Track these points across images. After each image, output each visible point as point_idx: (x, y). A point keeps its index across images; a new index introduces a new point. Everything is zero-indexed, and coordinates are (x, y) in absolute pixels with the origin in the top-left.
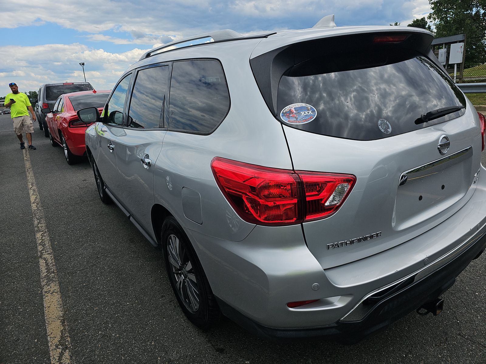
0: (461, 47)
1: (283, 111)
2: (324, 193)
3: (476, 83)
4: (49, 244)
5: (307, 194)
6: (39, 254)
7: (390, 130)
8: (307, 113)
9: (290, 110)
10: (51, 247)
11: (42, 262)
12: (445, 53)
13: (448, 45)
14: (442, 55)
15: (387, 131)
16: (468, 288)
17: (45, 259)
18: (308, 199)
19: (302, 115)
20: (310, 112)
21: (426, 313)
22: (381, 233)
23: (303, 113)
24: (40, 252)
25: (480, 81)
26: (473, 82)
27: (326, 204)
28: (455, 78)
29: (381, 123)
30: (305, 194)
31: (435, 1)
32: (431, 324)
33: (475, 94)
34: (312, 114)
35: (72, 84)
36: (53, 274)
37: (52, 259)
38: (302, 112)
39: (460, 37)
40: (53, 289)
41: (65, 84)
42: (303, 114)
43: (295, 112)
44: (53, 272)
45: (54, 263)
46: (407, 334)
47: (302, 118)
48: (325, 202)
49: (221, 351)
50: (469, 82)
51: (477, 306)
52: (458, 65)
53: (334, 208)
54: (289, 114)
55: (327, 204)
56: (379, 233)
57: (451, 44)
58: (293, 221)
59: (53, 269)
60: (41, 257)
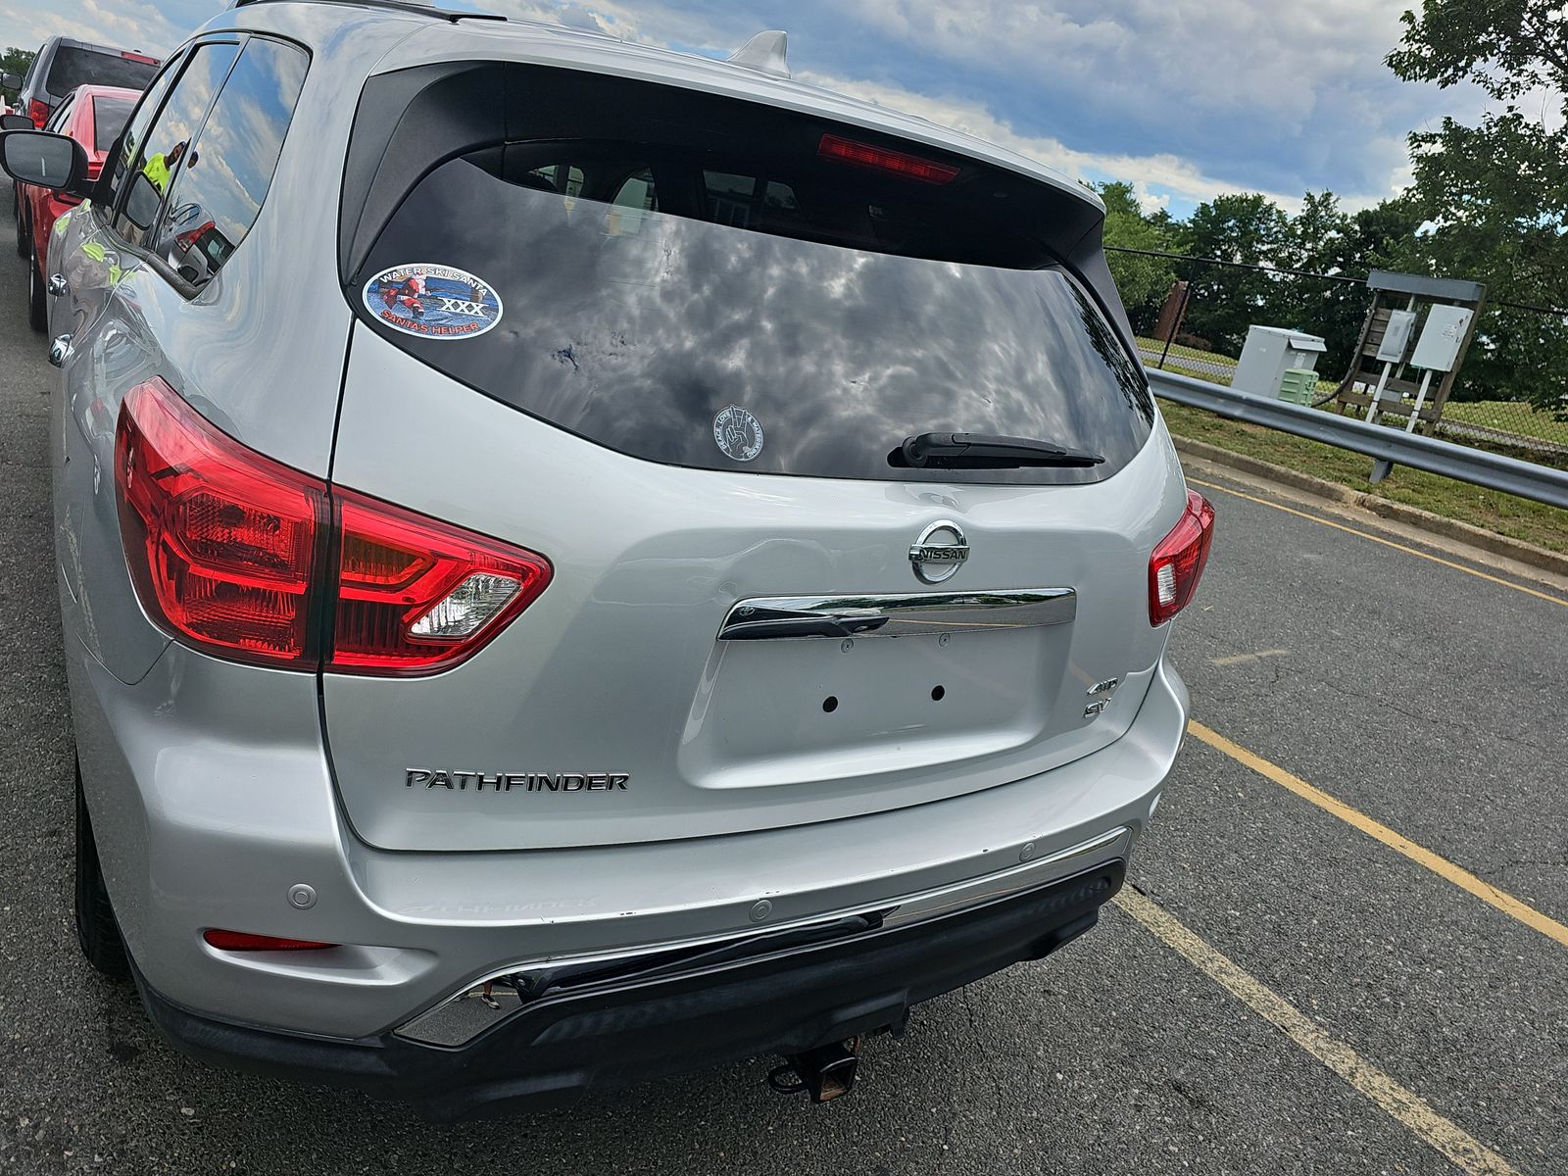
0: (1461, 322)
1: (382, 276)
2: (420, 589)
3: (1476, 448)
5: (344, 576)
7: (752, 452)
8: (463, 307)
9: (410, 279)
12: (1407, 327)
13: (1425, 302)
14: (1397, 329)
15: (739, 452)
16: (1046, 1051)
18: (345, 593)
19: (444, 309)
20: (477, 309)
21: (796, 1088)
22: (626, 778)
23: (449, 305)
25: (1492, 445)
26: (1468, 442)
27: (416, 629)
28: (1415, 414)
29: (729, 422)
30: (337, 574)
31: (1429, 154)
32: (856, 1134)
33: (1453, 482)
34: (481, 314)
35: (153, 63)
38: (445, 300)
39: (1466, 289)
41: (126, 56)
42: (448, 308)
43: (422, 291)
46: (761, 1144)
47: (436, 320)
48: (417, 619)
49: (125, 1053)
50: (1456, 440)
51: (1035, 1114)
52: (1438, 376)
53: (449, 649)
54: (397, 294)
55: (421, 628)
56: (621, 777)
57: (1434, 305)
58: (290, 656)
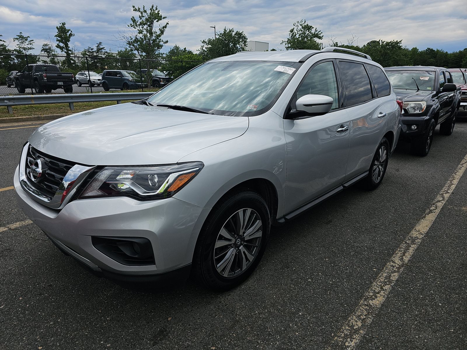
4: (382, 274)
6: (402, 270)
10: (384, 269)
11: (406, 259)
17: (402, 259)
24: (398, 272)
36: (408, 242)
37: (396, 254)
40: (416, 233)
44: (406, 243)
45: (399, 249)
59: (403, 246)
60: (402, 265)
